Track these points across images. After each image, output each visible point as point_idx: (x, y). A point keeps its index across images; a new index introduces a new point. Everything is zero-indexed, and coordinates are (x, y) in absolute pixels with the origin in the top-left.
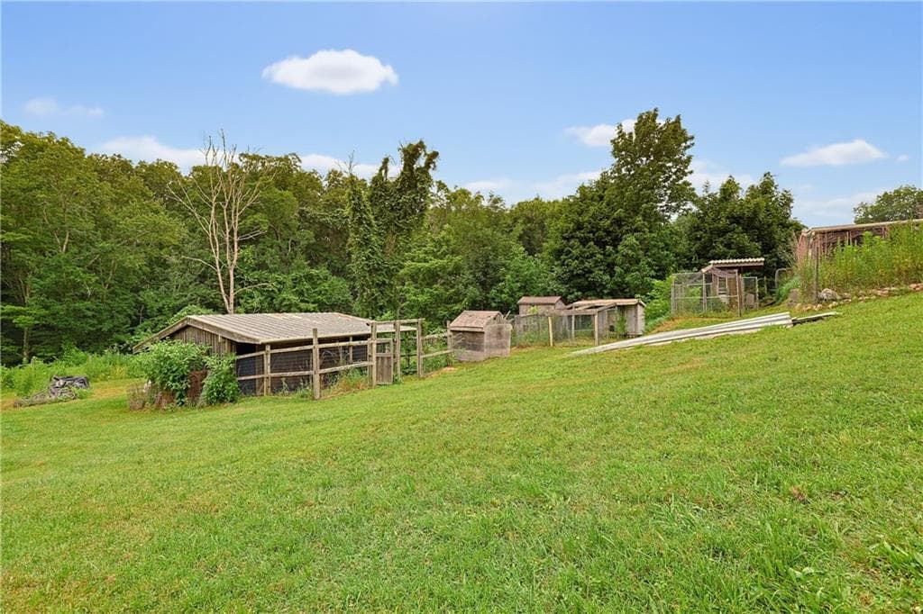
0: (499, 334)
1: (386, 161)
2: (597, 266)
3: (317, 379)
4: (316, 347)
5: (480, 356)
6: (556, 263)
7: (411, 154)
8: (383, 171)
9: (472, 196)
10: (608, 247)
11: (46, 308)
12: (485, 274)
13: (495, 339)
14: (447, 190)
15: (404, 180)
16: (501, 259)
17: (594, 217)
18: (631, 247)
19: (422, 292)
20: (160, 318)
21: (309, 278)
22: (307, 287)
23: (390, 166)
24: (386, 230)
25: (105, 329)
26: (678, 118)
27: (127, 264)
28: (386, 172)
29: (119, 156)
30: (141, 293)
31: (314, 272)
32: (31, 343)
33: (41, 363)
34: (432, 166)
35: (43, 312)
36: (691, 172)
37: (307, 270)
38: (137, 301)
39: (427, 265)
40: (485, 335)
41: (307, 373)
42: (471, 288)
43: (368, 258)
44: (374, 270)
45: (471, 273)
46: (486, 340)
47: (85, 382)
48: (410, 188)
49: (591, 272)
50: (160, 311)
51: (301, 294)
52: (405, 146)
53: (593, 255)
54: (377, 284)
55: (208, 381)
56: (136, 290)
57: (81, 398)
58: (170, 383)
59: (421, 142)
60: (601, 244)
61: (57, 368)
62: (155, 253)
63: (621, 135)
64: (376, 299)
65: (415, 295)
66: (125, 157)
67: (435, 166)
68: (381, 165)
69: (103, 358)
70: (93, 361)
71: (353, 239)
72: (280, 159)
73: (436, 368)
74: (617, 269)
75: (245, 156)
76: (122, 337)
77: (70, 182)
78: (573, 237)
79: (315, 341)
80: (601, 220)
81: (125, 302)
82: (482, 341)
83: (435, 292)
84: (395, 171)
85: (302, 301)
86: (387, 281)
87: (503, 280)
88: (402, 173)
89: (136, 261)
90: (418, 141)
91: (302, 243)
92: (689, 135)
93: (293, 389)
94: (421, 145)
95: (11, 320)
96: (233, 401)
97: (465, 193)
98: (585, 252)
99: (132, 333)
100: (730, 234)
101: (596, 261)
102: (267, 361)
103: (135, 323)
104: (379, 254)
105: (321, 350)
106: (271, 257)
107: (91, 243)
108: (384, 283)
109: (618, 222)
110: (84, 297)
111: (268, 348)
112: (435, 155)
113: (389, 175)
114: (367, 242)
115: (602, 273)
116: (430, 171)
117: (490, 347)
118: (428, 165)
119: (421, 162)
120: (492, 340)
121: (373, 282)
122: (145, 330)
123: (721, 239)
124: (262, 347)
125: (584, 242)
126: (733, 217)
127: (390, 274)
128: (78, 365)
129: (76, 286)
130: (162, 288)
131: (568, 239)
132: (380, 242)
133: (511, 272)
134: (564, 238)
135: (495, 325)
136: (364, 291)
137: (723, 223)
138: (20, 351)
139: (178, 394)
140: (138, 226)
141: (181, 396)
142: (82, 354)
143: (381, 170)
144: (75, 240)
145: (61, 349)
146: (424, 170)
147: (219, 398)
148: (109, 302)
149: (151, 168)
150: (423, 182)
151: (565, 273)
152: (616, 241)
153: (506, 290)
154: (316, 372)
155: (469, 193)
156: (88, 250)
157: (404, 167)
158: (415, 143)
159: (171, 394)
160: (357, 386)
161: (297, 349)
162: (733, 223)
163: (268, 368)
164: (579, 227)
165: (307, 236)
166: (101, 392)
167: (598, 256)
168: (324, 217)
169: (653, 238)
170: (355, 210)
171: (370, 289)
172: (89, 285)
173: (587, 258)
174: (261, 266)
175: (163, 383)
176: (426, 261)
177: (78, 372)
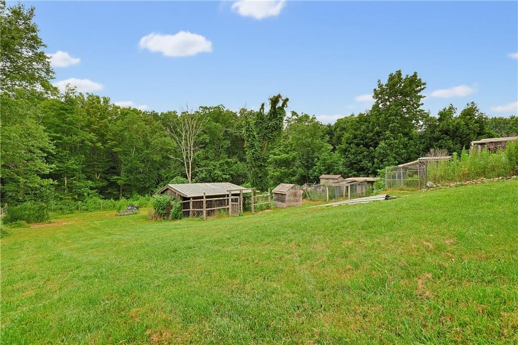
0: (295, 195)
1: (263, 105)
2: (364, 158)
3: (205, 212)
4: (204, 200)
5: (284, 205)
6: (343, 157)
7: (275, 101)
8: (262, 110)
9: (311, 118)
10: (371, 148)
11: (128, 177)
12: (308, 162)
13: (293, 198)
14: (297, 116)
15: (271, 114)
16: (316, 154)
17: (364, 131)
18: (383, 148)
19: (277, 171)
20: (167, 181)
21: (227, 163)
22: (226, 167)
23: (265, 107)
24: (263, 139)
25: (147, 186)
26: (416, 73)
27: (154, 159)
28: (263, 111)
29: (154, 111)
30: (160, 171)
31: (229, 160)
32: (123, 191)
33: (125, 199)
34: (285, 105)
35: (127, 179)
36: (422, 104)
37: (227, 159)
38: (158, 174)
39: (279, 157)
40: (287, 196)
41: (202, 210)
42: (300, 169)
43: (253, 154)
44: (256, 159)
45: (300, 162)
46: (287, 198)
47: (137, 208)
48: (274, 117)
49: (362, 161)
50: (167, 178)
51: (223, 170)
52: (272, 97)
53: (362, 152)
54: (258, 166)
55: (172, 211)
56: (158, 169)
57: (136, 214)
58: (160, 211)
59: (279, 95)
60: (367, 146)
61: (130, 201)
62: (165, 154)
63: (380, 86)
64: (257, 173)
65: (273, 172)
66: (156, 111)
67: (287, 106)
68: (261, 107)
69: (145, 198)
70: (142, 199)
71: (246, 144)
72: (216, 108)
73: (262, 210)
74: (376, 160)
75: (202, 107)
76: (153, 189)
77: (135, 128)
78: (353, 143)
79: (204, 197)
80: (368, 133)
81: (155, 175)
82: (285, 198)
83: (283, 171)
84: (267, 109)
85: (224, 174)
86: (263, 164)
87: (316, 165)
88: (270, 111)
89: (157, 158)
90: (278, 94)
91: (224, 147)
92: (423, 82)
93: (198, 216)
94: (279, 96)
95: (116, 182)
96: (180, 219)
97: (307, 117)
98: (358, 150)
99: (156, 187)
100: (442, 140)
101: (364, 156)
102: (191, 204)
103: (158, 183)
104: (259, 151)
105: (207, 201)
106: (211, 154)
107: (142, 150)
108: (261, 165)
109: (378, 134)
110: (140, 173)
111: (191, 199)
112: (287, 100)
113: (264, 112)
114: (252, 146)
115: (367, 162)
116: (285, 108)
117: (290, 201)
118: (283, 106)
119: (280, 104)
120: (291, 198)
121: (256, 165)
122: (161, 187)
123: (436, 143)
124: (189, 199)
125: (358, 145)
126: (443, 130)
127: (264, 160)
128: (137, 200)
129: (137, 169)
130: (167, 169)
131: (350, 144)
132: (260, 145)
133: (320, 161)
134: (347, 143)
135: (293, 191)
136: (252, 169)
137: (437, 134)
138: (119, 194)
139: (163, 215)
140: (158, 143)
141: (164, 216)
142: (138, 196)
143: (261, 109)
144: (137, 150)
145: (132, 194)
146: (282, 108)
147: (176, 218)
148: (148, 174)
149: (166, 115)
150: (280, 114)
151: (348, 162)
152: (376, 145)
153: (317, 171)
154: (205, 210)
155: (309, 117)
156: (141, 154)
157: (271, 108)
158: (276, 95)
159: (160, 215)
160: (222, 216)
161: (199, 200)
162: (444, 134)
163: (191, 207)
164: (355, 137)
165: (228, 143)
166: (144, 212)
167: (365, 153)
168: (235, 133)
169: (396, 143)
170: (247, 131)
171: (254, 168)
172: (142, 168)
173: (359, 154)
174: (207, 158)
175: (158, 210)
176: (279, 155)
177: (136, 203)
